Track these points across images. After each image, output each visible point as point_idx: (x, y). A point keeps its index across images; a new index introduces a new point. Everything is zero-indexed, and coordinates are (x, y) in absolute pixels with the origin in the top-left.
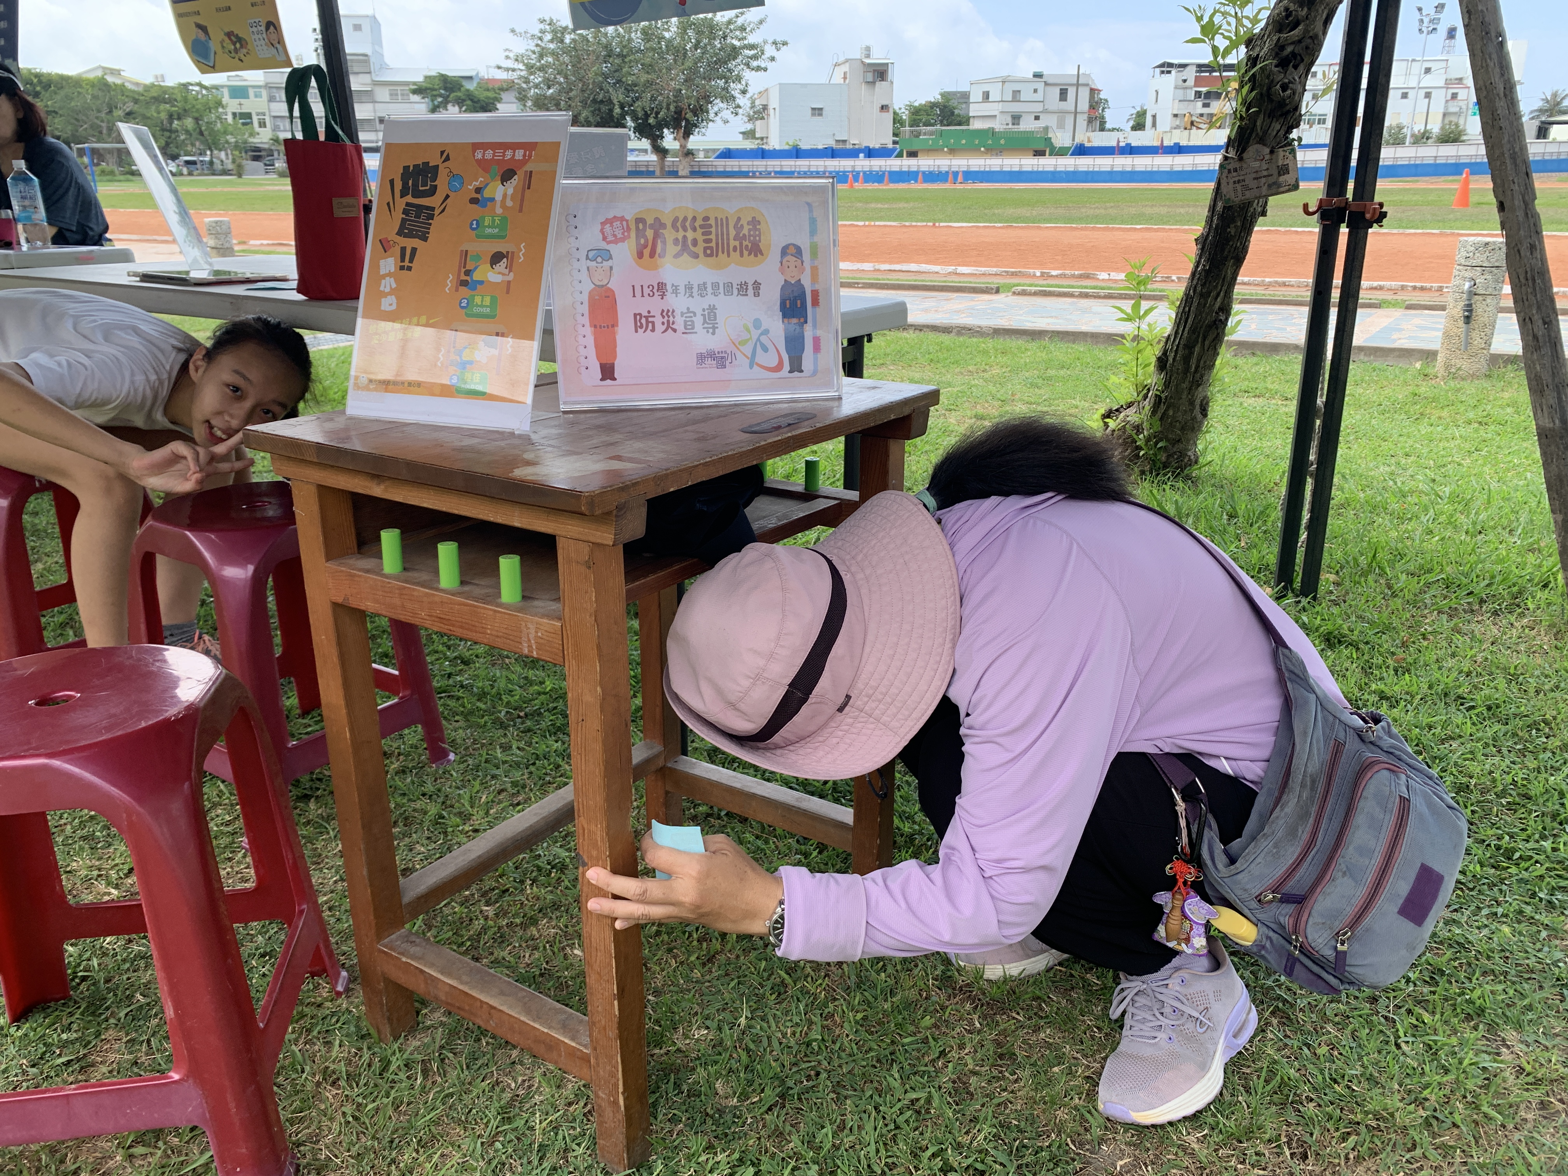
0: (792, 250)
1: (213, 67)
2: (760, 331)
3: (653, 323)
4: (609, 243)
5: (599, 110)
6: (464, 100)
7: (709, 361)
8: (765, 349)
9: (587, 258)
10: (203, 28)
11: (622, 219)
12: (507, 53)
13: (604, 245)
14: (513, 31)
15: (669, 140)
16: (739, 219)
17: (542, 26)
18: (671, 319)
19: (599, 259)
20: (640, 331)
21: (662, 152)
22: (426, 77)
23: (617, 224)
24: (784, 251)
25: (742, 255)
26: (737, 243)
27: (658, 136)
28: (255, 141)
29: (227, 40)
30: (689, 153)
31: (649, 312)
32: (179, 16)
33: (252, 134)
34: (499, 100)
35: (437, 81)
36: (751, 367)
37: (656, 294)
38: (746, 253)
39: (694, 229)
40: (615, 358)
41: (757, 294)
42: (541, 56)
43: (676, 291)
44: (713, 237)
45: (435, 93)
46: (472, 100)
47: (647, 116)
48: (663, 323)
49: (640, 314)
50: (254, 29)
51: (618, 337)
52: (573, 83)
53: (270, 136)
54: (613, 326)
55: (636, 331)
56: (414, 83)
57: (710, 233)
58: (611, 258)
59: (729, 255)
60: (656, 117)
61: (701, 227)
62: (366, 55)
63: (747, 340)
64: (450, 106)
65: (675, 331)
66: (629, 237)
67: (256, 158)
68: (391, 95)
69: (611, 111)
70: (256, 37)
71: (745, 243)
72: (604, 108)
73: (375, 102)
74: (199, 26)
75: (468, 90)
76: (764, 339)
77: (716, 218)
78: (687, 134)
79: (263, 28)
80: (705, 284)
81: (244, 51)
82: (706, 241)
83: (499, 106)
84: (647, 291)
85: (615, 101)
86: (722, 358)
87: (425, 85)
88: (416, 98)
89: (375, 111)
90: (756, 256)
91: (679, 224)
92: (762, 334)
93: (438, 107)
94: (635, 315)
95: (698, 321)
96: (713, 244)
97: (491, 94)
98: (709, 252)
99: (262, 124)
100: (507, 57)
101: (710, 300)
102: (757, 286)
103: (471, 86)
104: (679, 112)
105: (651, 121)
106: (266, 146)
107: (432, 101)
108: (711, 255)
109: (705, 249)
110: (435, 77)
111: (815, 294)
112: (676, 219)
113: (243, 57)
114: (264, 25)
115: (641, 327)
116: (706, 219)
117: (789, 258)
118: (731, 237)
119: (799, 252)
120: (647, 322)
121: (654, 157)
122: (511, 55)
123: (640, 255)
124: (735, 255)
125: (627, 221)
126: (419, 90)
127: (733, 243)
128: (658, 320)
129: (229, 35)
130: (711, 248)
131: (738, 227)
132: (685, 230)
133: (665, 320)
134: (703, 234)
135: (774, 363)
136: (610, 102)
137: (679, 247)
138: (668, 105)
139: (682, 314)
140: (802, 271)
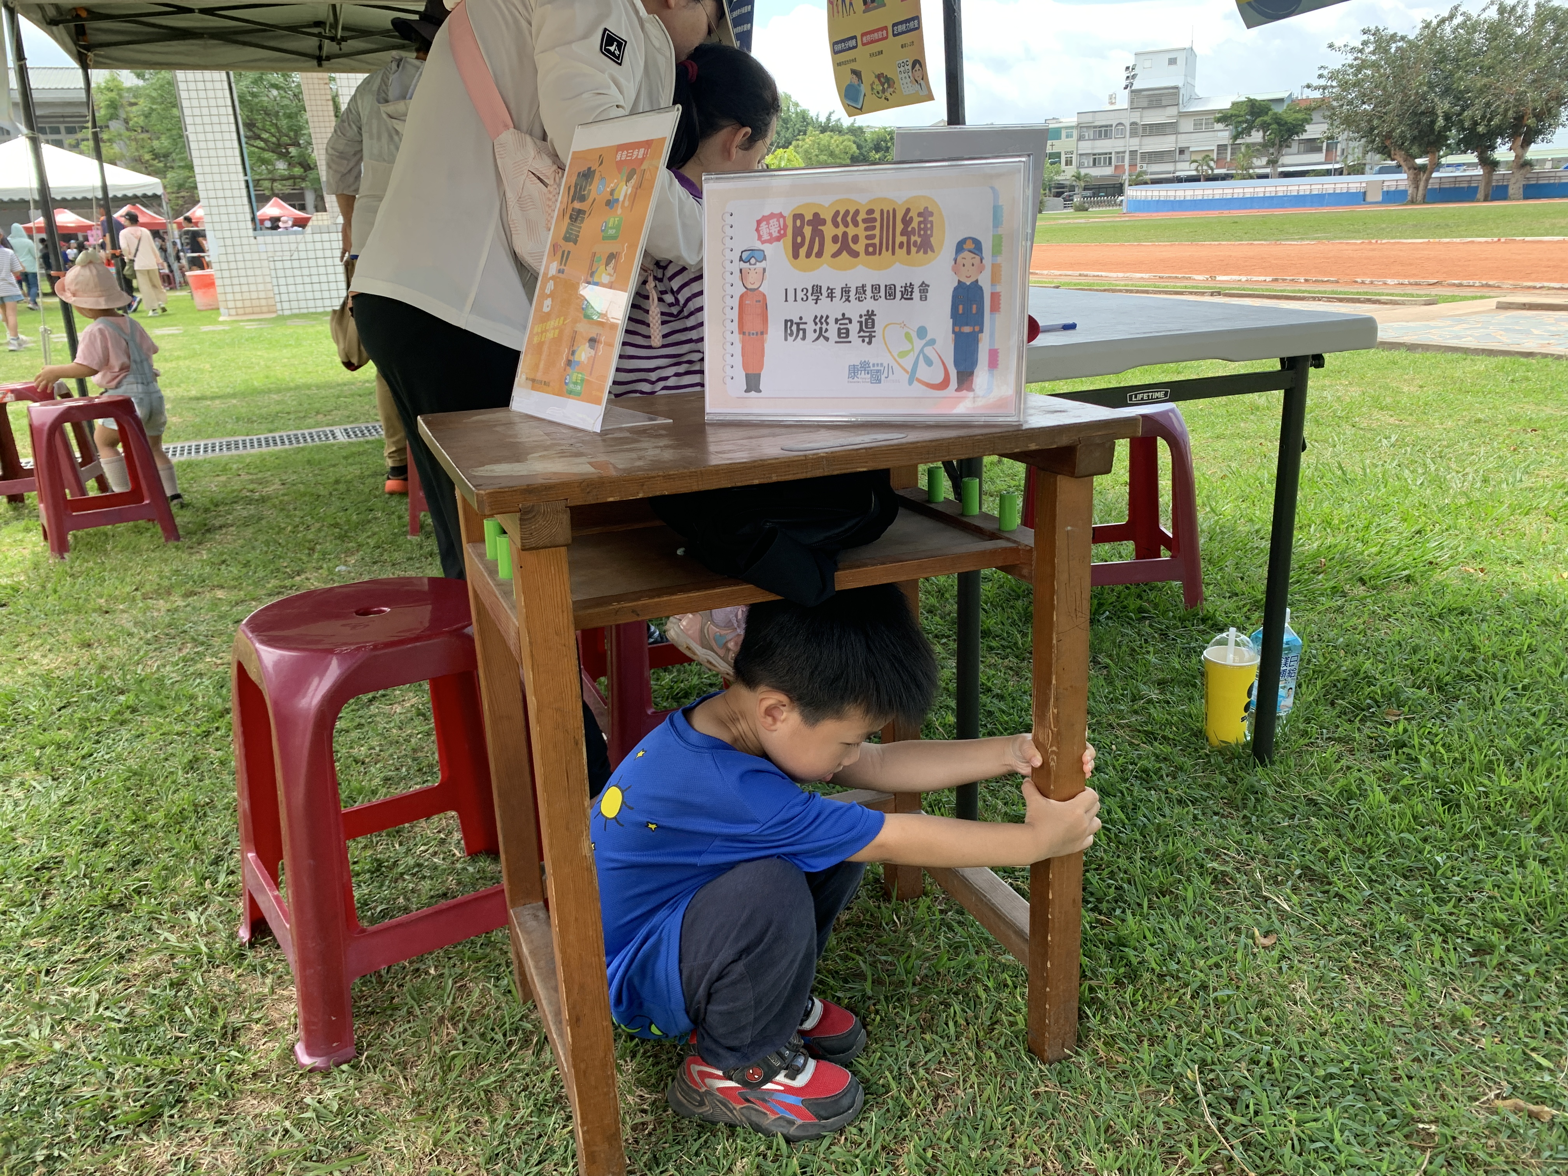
0: (969, 245)
1: (861, 109)
2: (924, 342)
3: (804, 330)
4: (763, 242)
5: (1419, 123)
6: (1270, 124)
7: (863, 375)
8: (929, 362)
9: (741, 259)
10: (856, 73)
11: (781, 215)
12: (1321, 72)
13: (758, 245)
14: (1331, 46)
15: (1503, 152)
16: (908, 211)
17: (1365, 37)
18: (824, 326)
19: (753, 261)
20: (790, 339)
21: (1490, 165)
22: (1234, 104)
23: (773, 222)
24: (960, 247)
25: (909, 252)
26: (904, 239)
27: (1489, 147)
28: (1060, 178)
29: (877, 82)
30: (1526, 165)
31: (801, 318)
32: (837, 65)
33: (1058, 173)
34: (1308, 121)
35: (1244, 107)
36: (910, 382)
37: (810, 298)
38: (913, 250)
39: (856, 224)
40: (762, 368)
41: (924, 298)
42: (1359, 69)
43: (831, 296)
44: (877, 232)
45: (1240, 119)
46: (1279, 124)
47: (1476, 124)
48: (815, 331)
49: (791, 321)
50: (902, 69)
51: (766, 346)
52: (1391, 96)
53: (1073, 173)
54: (762, 333)
55: (786, 339)
56: (1220, 111)
57: (874, 228)
58: (765, 258)
59: (893, 253)
60: (1488, 125)
61: (864, 221)
62: (1177, 88)
63: (909, 352)
64: (1253, 133)
65: (827, 339)
66: (785, 235)
67: (1058, 195)
68: (1195, 125)
69: (1433, 122)
70: (903, 75)
71: (913, 239)
72: (1425, 120)
73: (1177, 133)
74: (854, 72)
75: (1275, 114)
76: (929, 351)
77: (882, 211)
78: (1527, 143)
79: (910, 67)
80: (863, 286)
81: (891, 90)
82: (867, 237)
83: (1307, 127)
84: (800, 295)
85: (1439, 112)
86: (878, 371)
87: (1230, 112)
88: (1220, 126)
89: (1176, 142)
90: (925, 252)
91: (839, 219)
92: (927, 344)
93: (1242, 133)
94: (786, 321)
95: (854, 328)
96: (876, 241)
97: (1300, 116)
98: (871, 249)
99: (1069, 162)
100: (1321, 76)
101: (869, 304)
102: (924, 288)
103: (1279, 109)
104: (1520, 119)
105: (1481, 129)
106: (1067, 183)
107: (1236, 127)
108: (874, 253)
109: (867, 246)
110: (1243, 102)
111: (995, 297)
112: (837, 213)
113: (889, 97)
114: (910, 63)
115: (791, 334)
116: (871, 212)
117: (966, 254)
118: (898, 231)
119: (977, 247)
120: (798, 330)
121: (1479, 171)
122: (1325, 73)
123: (796, 256)
124: (901, 253)
125: (784, 218)
126: (1224, 118)
127: (899, 239)
128: (810, 327)
129: (879, 77)
130: (874, 245)
131: (906, 221)
132: (847, 226)
133: (817, 328)
134: (866, 229)
135: (939, 378)
136: (1432, 113)
137: (839, 245)
138: (1506, 110)
139: (837, 321)
140: (981, 270)
